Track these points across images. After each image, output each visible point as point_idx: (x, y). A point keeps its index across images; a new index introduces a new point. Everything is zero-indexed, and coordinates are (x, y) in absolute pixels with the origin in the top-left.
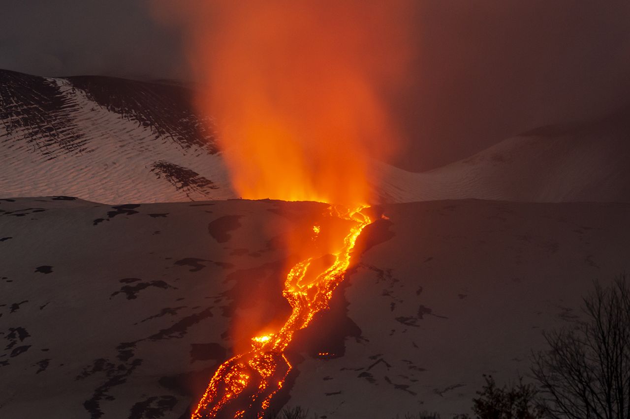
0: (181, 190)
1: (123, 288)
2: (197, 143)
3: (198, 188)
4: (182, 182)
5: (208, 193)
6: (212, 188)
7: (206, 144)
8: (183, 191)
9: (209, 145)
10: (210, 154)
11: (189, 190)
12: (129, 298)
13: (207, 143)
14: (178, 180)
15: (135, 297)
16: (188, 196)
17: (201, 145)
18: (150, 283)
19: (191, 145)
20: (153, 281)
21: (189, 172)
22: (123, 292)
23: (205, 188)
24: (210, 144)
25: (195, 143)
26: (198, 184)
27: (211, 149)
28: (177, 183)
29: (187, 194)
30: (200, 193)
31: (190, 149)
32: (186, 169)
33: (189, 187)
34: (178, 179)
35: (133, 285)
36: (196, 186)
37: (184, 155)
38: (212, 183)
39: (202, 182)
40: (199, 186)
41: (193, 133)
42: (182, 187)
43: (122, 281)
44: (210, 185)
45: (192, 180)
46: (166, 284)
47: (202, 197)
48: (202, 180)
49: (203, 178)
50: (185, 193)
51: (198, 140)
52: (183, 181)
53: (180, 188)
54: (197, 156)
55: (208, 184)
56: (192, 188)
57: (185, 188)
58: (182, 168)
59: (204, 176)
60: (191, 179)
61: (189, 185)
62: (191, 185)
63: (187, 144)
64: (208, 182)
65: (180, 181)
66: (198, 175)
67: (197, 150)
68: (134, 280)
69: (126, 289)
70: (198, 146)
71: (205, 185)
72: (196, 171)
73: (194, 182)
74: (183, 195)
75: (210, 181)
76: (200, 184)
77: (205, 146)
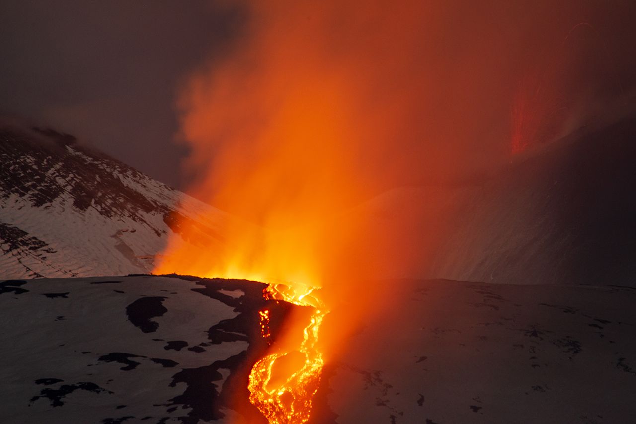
0: (10, 254)
1: (43, 392)
2: (17, 191)
3: (31, 251)
4: (10, 244)
5: (45, 258)
6: (48, 251)
7: (27, 192)
8: (13, 255)
9: (33, 194)
10: (34, 206)
11: (20, 254)
12: (55, 405)
13: (29, 192)
14: (4, 241)
15: (61, 404)
16: (20, 262)
17: (22, 195)
18: (78, 385)
19: (10, 194)
20: (80, 383)
21: (16, 230)
22: (45, 396)
23: (39, 251)
24: (33, 192)
25: (13, 192)
26: (30, 246)
27: (35, 200)
28: (3, 245)
29: (19, 259)
30: (35, 258)
31: (9, 199)
32: (11, 227)
33: (19, 250)
34: (4, 239)
35: (55, 387)
36: (27, 249)
37: (3, 207)
38: (47, 245)
39: (34, 243)
40: (31, 248)
41: (9, 179)
42: (11, 250)
43: (38, 382)
44: (44, 248)
45: (22, 241)
46: (98, 387)
47: (38, 263)
48: (34, 240)
49: (34, 238)
50: (15, 258)
51: (17, 188)
52: (11, 242)
53: (8, 251)
54: (19, 209)
55: (42, 246)
56: (23, 251)
57: (15, 252)
58: (6, 224)
59: (36, 236)
60: (20, 239)
61: (19, 248)
62: (22, 247)
63: (4, 192)
64: (42, 244)
65: (6, 242)
66: (27, 234)
67: (17, 201)
68: (54, 381)
69: (48, 393)
70: (19, 195)
71: (39, 248)
72: (22, 228)
73: (24, 243)
74: (14, 261)
75: (44, 242)
76: (33, 245)
77: (27, 196)
